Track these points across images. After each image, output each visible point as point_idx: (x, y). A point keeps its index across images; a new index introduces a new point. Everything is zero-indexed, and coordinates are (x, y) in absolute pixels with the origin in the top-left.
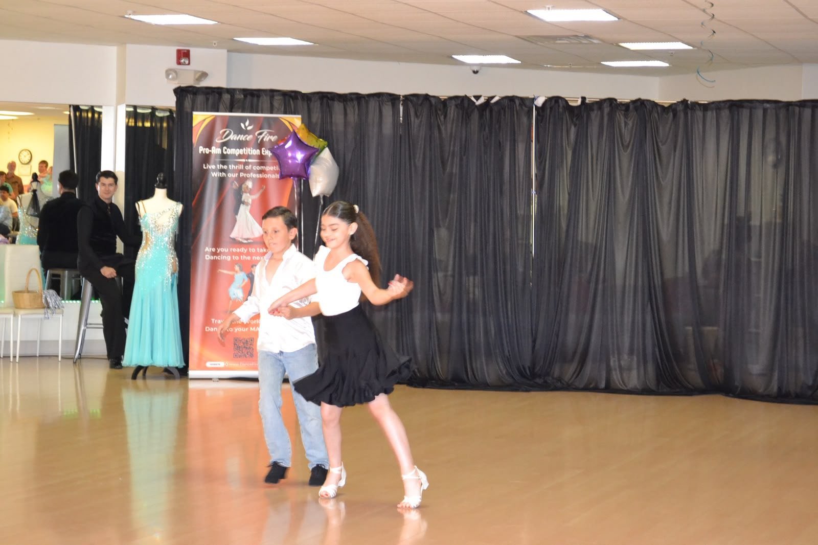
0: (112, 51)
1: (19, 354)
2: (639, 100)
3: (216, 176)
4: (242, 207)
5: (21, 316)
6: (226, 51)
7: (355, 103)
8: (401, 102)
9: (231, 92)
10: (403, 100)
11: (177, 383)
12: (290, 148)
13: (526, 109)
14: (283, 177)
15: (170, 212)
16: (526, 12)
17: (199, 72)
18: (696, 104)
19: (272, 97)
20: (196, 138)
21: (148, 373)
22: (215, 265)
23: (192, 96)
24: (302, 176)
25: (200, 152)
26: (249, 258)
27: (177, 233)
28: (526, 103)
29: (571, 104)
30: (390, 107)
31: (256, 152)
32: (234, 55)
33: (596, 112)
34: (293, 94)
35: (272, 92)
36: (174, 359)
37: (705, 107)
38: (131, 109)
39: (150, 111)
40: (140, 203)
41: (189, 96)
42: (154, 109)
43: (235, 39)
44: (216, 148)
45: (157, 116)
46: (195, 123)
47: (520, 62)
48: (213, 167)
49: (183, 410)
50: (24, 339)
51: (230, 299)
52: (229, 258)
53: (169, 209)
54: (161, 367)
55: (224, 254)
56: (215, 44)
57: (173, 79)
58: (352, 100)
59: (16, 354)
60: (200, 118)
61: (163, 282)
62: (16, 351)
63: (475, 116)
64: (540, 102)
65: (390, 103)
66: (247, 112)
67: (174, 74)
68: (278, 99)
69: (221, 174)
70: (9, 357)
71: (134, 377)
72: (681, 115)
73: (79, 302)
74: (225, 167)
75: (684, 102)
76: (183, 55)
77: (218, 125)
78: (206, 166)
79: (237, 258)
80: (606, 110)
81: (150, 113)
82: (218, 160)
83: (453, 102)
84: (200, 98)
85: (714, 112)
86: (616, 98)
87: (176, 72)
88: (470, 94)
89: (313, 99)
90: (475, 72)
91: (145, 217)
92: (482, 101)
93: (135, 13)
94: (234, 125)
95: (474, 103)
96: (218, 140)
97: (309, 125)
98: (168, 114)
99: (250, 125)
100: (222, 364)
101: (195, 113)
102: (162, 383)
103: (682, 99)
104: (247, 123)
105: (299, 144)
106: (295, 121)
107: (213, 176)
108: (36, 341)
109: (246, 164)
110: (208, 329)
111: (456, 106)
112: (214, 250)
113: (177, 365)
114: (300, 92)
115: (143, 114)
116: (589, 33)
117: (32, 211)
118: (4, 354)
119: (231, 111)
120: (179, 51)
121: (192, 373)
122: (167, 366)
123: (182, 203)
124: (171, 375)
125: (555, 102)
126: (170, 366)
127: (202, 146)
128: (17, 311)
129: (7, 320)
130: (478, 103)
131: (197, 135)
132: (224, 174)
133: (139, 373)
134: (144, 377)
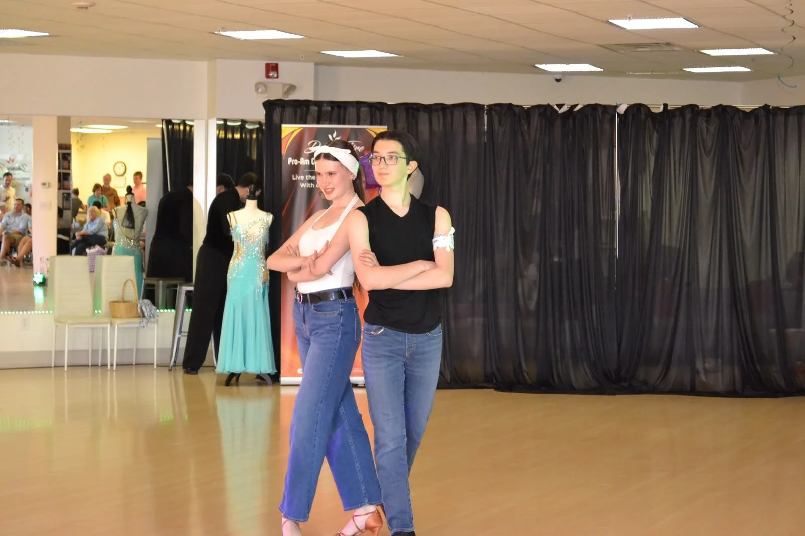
0: (203, 66)
1: (116, 363)
2: (721, 105)
3: (305, 186)
5: (118, 325)
6: (312, 65)
7: (440, 112)
8: (485, 111)
9: (319, 104)
10: (487, 110)
11: (268, 389)
13: (608, 116)
15: (261, 222)
16: (608, 21)
17: (286, 85)
18: (777, 109)
19: (358, 110)
20: (284, 151)
21: (241, 378)
23: (280, 109)
25: (289, 164)
27: (268, 243)
28: (609, 110)
29: (654, 110)
30: (475, 118)
32: (321, 68)
33: (677, 118)
34: (379, 105)
35: (359, 104)
36: (265, 366)
37: (787, 112)
38: (222, 122)
39: (239, 123)
40: (231, 214)
41: (278, 109)
42: (244, 122)
43: (322, 52)
44: (305, 159)
45: (248, 129)
46: (284, 134)
47: (602, 70)
48: (302, 178)
49: (276, 414)
50: (120, 348)
53: (260, 220)
54: (252, 374)
56: (302, 57)
57: (262, 92)
58: (437, 110)
59: (113, 363)
60: (289, 130)
61: (255, 290)
62: (113, 358)
63: (558, 124)
64: (622, 109)
65: (474, 113)
66: (334, 124)
67: (263, 88)
68: (364, 109)
69: (309, 184)
70: (107, 365)
71: (228, 383)
72: (763, 120)
73: (173, 310)
74: (314, 178)
75: (766, 107)
76: (272, 69)
77: (307, 136)
78: (295, 177)
80: (688, 116)
81: (240, 125)
82: (307, 171)
83: (537, 109)
84: (289, 111)
85: (796, 117)
86: (698, 104)
87: (265, 86)
88: (553, 103)
89: (398, 110)
90: (558, 81)
91: (236, 228)
92: (565, 109)
93: (224, 29)
94: (321, 137)
95: (557, 111)
96: (306, 151)
98: (257, 126)
99: (336, 137)
101: (284, 126)
102: (255, 389)
103: (764, 104)
104: (334, 135)
107: (302, 186)
108: (132, 350)
111: (540, 115)
113: (269, 372)
114: (386, 104)
115: (233, 127)
116: (670, 41)
117: (127, 223)
118: (101, 363)
119: (318, 123)
120: (267, 65)
121: (284, 379)
122: (259, 373)
123: (272, 214)
124: (262, 381)
125: (637, 109)
126: (262, 372)
127: (291, 157)
128: (114, 320)
129: (104, 329)
130: (561, 111)
131: (286, 146)
132: (312, 184)
133: (232, 379)
134: (237, 383)
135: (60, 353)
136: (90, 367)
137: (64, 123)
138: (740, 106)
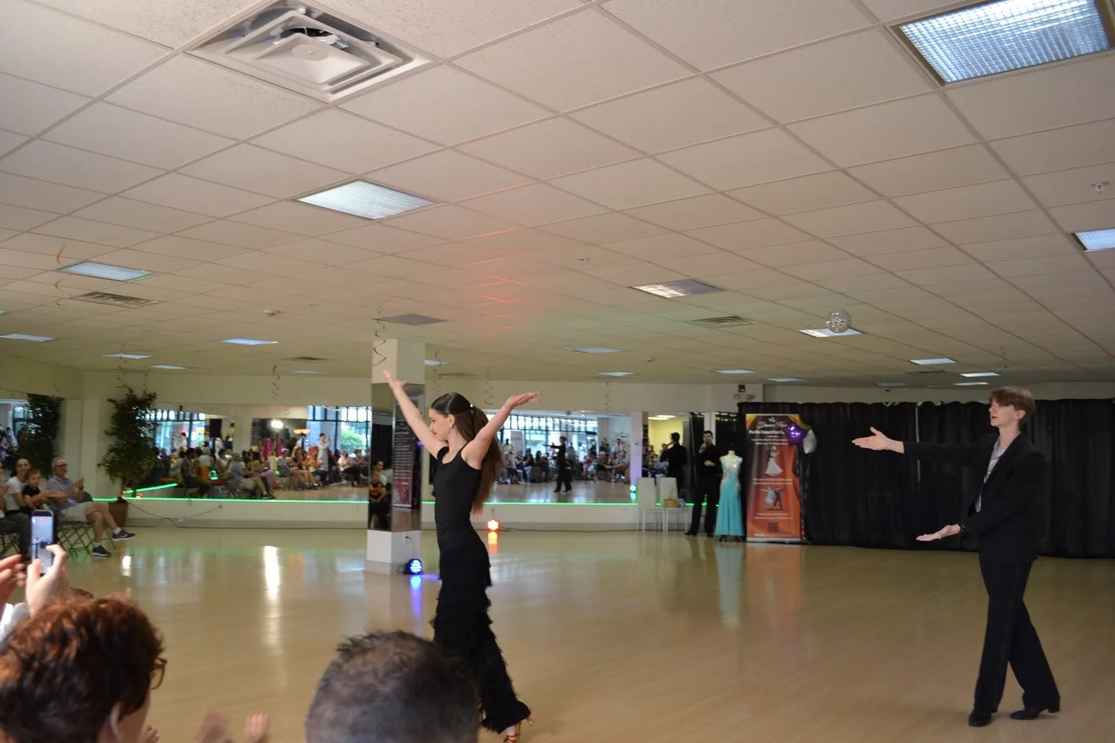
1: (668, 529)
4: (771, 459)
5: (668, 511)
6: (761, 386)
7: (826, 408)
9: (764, 404)
10: (849, 406)
11: (741, 543)
12: (793, 431)
13: (912, 408)
14: (791, 444)
15: (737, 462)
16: (910, 361)
17: (749, 395)
19: (785, 406)
20: (748, 427)
21: (728, 539)
22: (758, 487)
23: (745, 406)
24: (799, 444)
25: (750, 433)
26: (774, 484)
27: (740, 472)
28: (914, 405)
29: (937, 405)
31: (777, 432)
32: (766, 387)
34: (794, 404)
35: (784, 404)
36: (739, 533)
38: (718, 413)
39: (726, 414)
42: (729, 413)
43: (766, 379)
44: (757, 431)
45: (731, 417)
46: (747, 418)
49: (744, 557)
50: (669, 522)
51: (765, 503)
52: (765, 484)
53: (736, 460)
54: (733, 536)
55: (763, 481)
56: (756, 382)
57: (737, 399)
58: (824, 406)
59: (666, 529)
60: (750, 417)
62: (665, 527)
63: (886, 412)
64: (920, 404)
66: (772, 413)
68: (787, 406)
70: (663, 530)
71: (721, 540)
74: (762, 440)
76: (742, 387)
77: (758, 420)
78: (753, 439)
79: (769, 483)
82: (759, 436)
83: (874, 405)
84: (750, 408)
87: (739, 396)
88: (884, 402)
89: (804, 406)
90: (887, 391)
91: (724, 464)
92: (889, 404)
93: (719, 369)
94: (766, 420)
95: (884, 406)
96: (758, 427)
97: (802, 419)
98: (735, 415)
99: (774, 419)
100: (763, 535)
101: (747, 415)
104: (772, 419)
105: (798, 429)
106: (795, 417)
107: (757, 444)
108: (675, 523)
109: (773, 438)
110: (756, 518)
111: (876, 408)
112: (757, 480)
113: (741, 535)
114: (796, 404)
115: (723, 416)
116: (944, 369)
118: (660, 529)
119: (765, 413)
120: (739, 386)
121: (749, 539)
122: (736, 535)
124: (738, 540)
125: (928, 405)
127: (751, 430)
128: (666, 509)
129: (661, 513)
130: (888, 406)
131: (748, 425)
132: (761, 443)
133: (723, 538)
134: (726, 541)
135: (641, 524)
136: (655, 532)
137: (645, 415)
138: (982, 402)
